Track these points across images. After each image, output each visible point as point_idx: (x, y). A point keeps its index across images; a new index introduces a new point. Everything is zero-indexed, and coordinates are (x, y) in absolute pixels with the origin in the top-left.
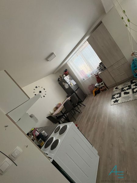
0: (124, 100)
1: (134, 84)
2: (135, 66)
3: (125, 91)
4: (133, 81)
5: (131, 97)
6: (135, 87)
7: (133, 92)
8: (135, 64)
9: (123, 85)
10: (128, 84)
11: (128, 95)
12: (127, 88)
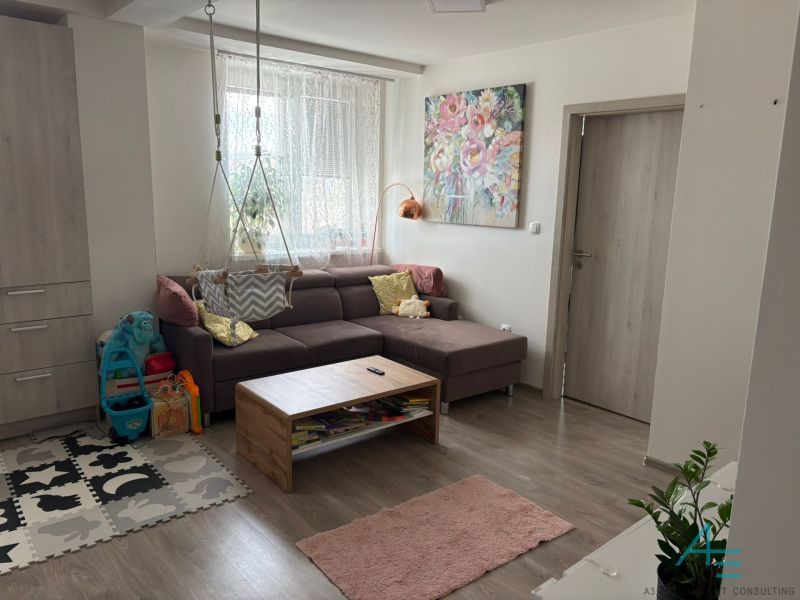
0: (57, 545)
1: (94, 456)
2: (122, 355)
3: (41, 492)
4: (83, 442)
5: (96, 524)
6: (101, 471)
7: (104, 498)
8: (126, 345)
9: (13, 454)
10: (49, 454)
11: (74, 511)
12: (51, 473)
